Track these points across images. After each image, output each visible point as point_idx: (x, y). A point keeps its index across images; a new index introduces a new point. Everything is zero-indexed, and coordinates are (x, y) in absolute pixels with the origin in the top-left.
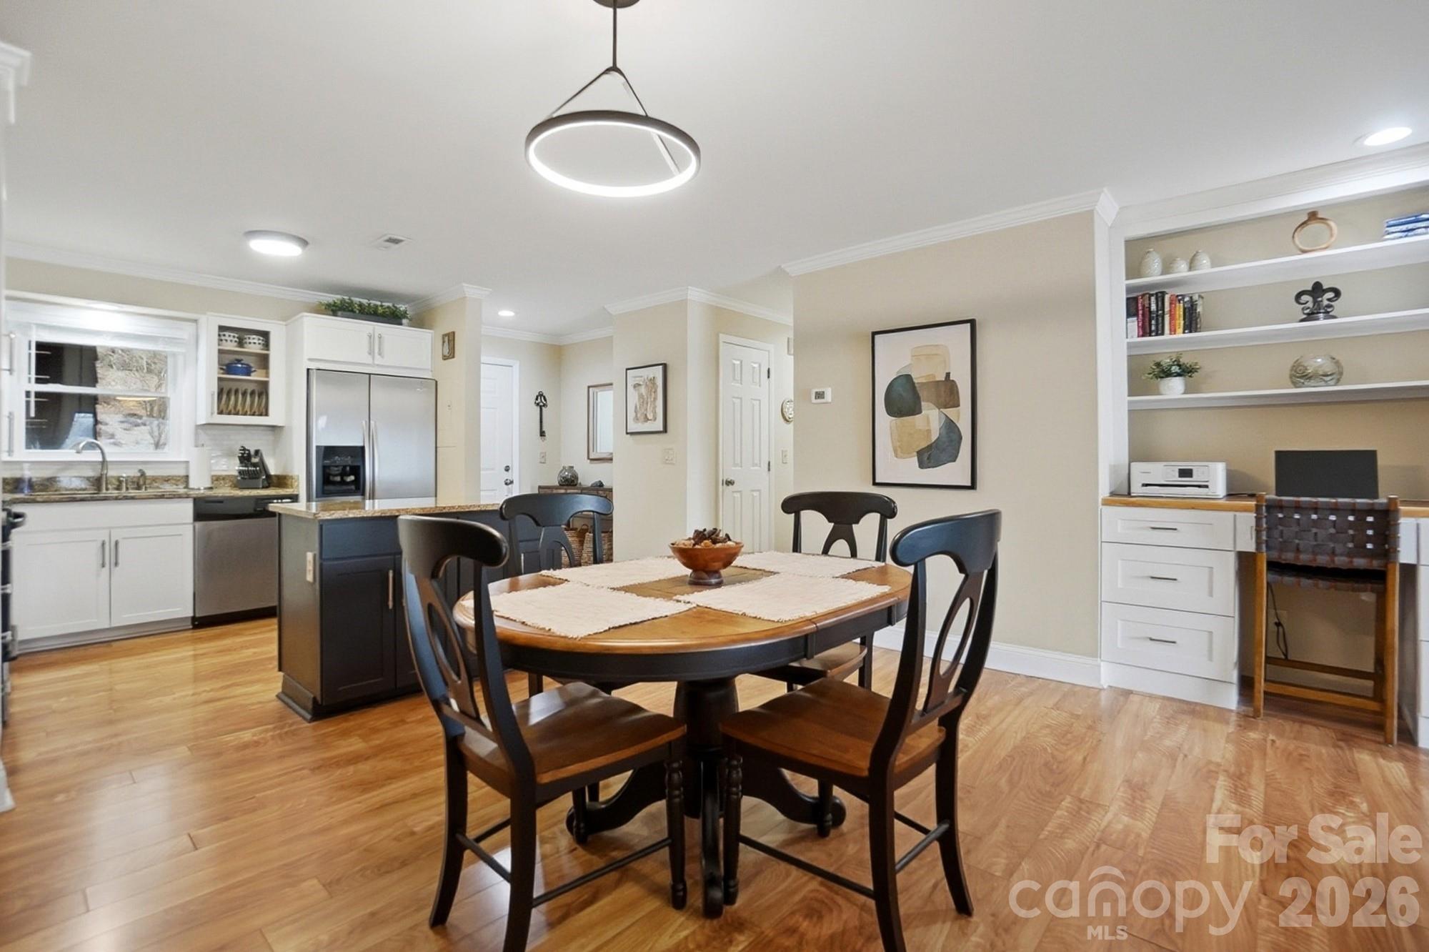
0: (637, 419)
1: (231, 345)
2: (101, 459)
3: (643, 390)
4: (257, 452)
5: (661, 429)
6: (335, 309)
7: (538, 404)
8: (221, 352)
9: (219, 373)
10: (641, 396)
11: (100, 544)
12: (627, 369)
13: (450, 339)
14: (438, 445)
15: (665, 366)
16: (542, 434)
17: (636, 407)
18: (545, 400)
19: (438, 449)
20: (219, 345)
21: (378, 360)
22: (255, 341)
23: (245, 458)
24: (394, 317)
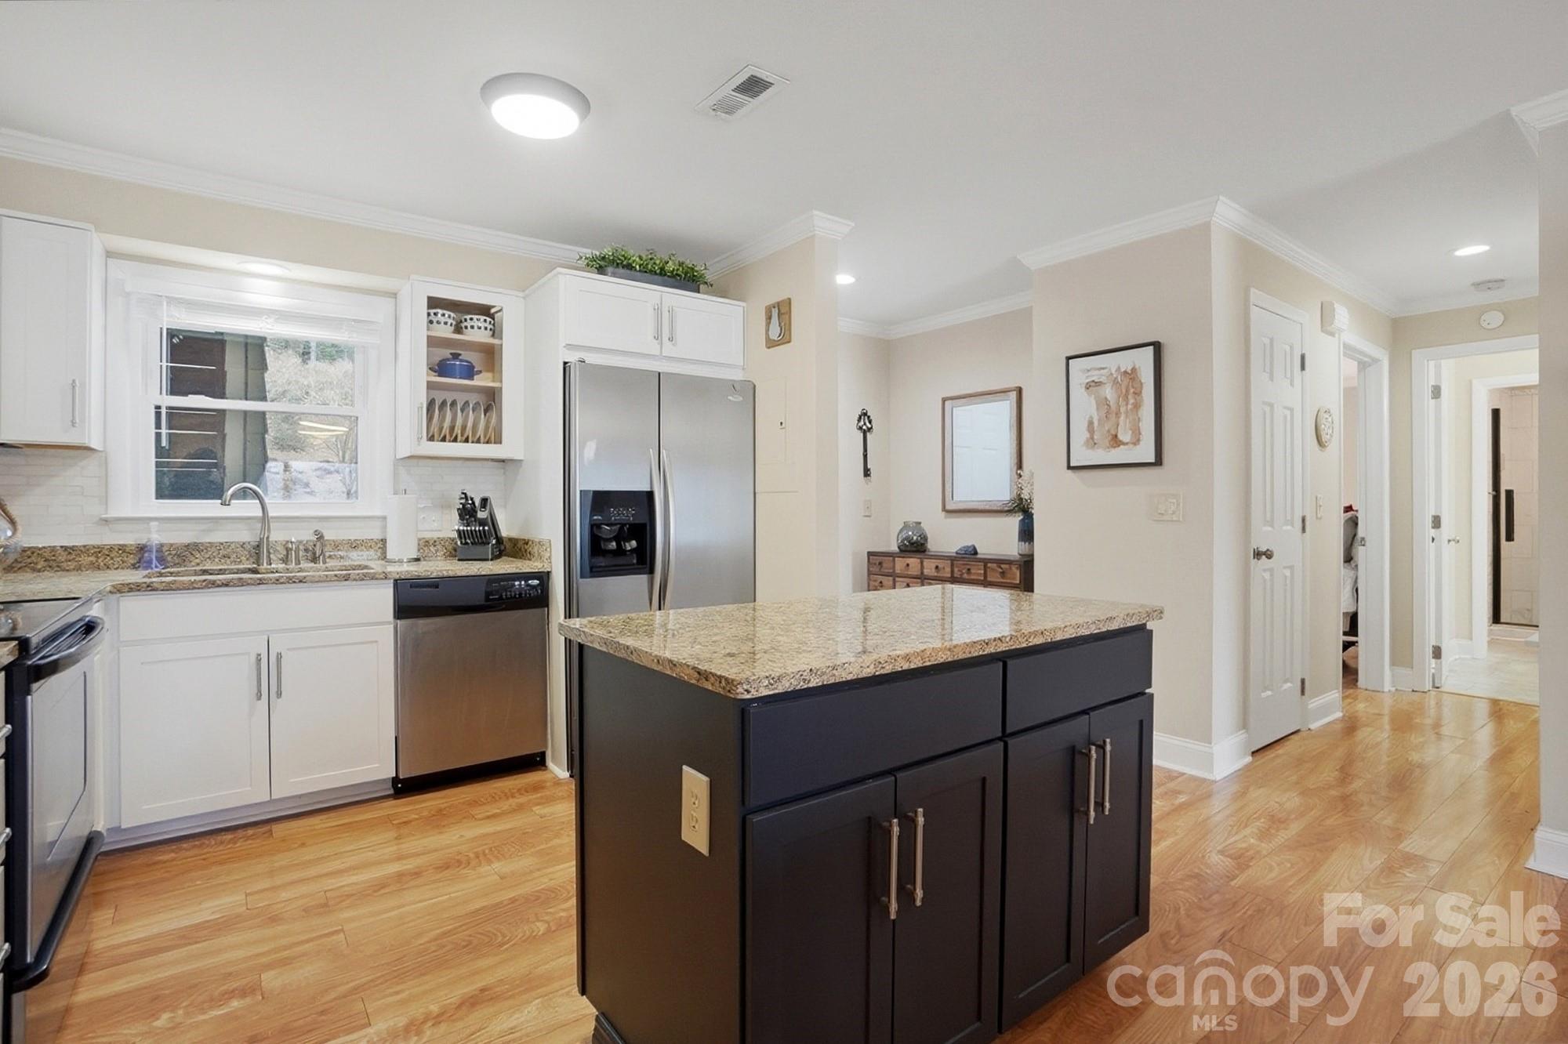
0: (1092, 443)
1: (445, 332)
2: (260, 514)
3: (1108, 392)
4: (485, 502)
5: (1152, 459)
6: (603, 265)
7: (861, 428)
8: (432, 342)
9: (428, 375)
10: (1103, 403)
11: (253, 659)
12: (1068, 358)
13: (781, 312)
14: (756, 491)
15: (1157, 347)
16: (867, 473)
17: (1091, 423)
18: (870, 422)
19: (757, 496)
20: (428, 330)
21: (669, 349)
22: (482, 325)
23: (467, 512)
24: (688, 279)
